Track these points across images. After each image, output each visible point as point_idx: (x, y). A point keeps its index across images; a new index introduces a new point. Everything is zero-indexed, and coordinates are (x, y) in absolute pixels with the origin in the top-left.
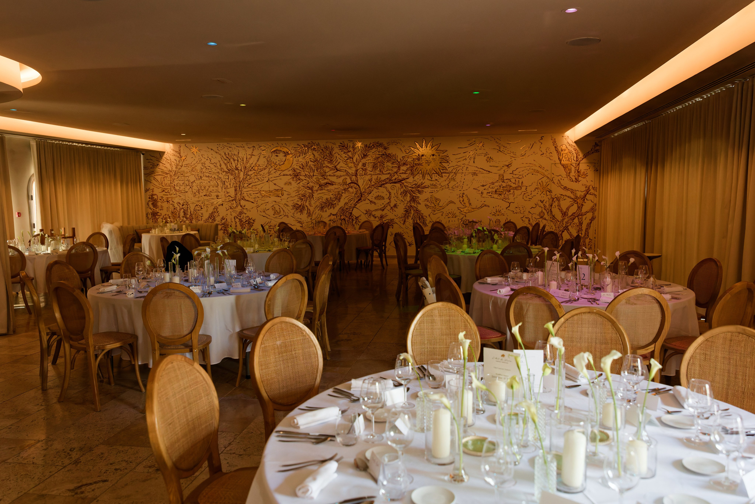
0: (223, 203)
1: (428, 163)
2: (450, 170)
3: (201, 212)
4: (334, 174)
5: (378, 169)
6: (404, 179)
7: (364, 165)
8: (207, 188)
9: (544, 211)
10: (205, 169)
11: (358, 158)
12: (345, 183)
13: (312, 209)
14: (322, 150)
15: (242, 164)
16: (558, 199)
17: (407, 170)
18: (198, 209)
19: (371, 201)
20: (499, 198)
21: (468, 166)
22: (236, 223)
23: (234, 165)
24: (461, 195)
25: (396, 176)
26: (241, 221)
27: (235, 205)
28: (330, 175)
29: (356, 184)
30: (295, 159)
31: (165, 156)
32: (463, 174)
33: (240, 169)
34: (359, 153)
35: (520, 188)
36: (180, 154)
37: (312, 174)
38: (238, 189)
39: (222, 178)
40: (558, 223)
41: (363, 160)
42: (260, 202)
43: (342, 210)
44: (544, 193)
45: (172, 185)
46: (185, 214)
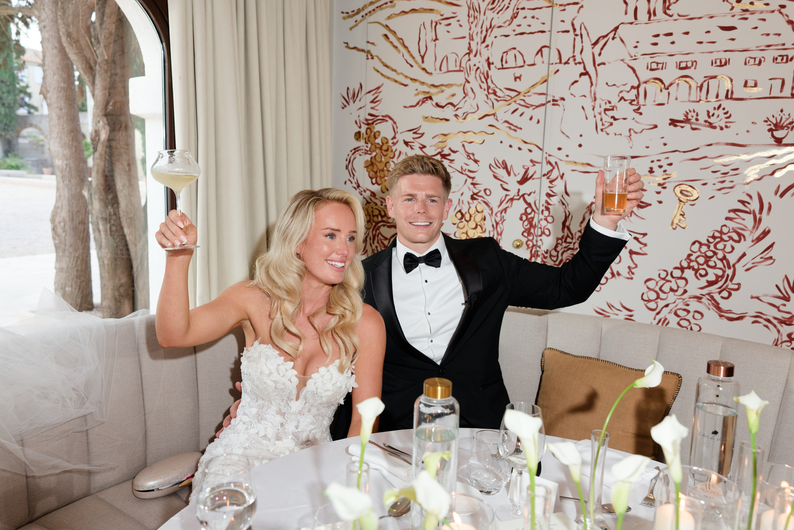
45: (480, 61)
46: (528, 232)
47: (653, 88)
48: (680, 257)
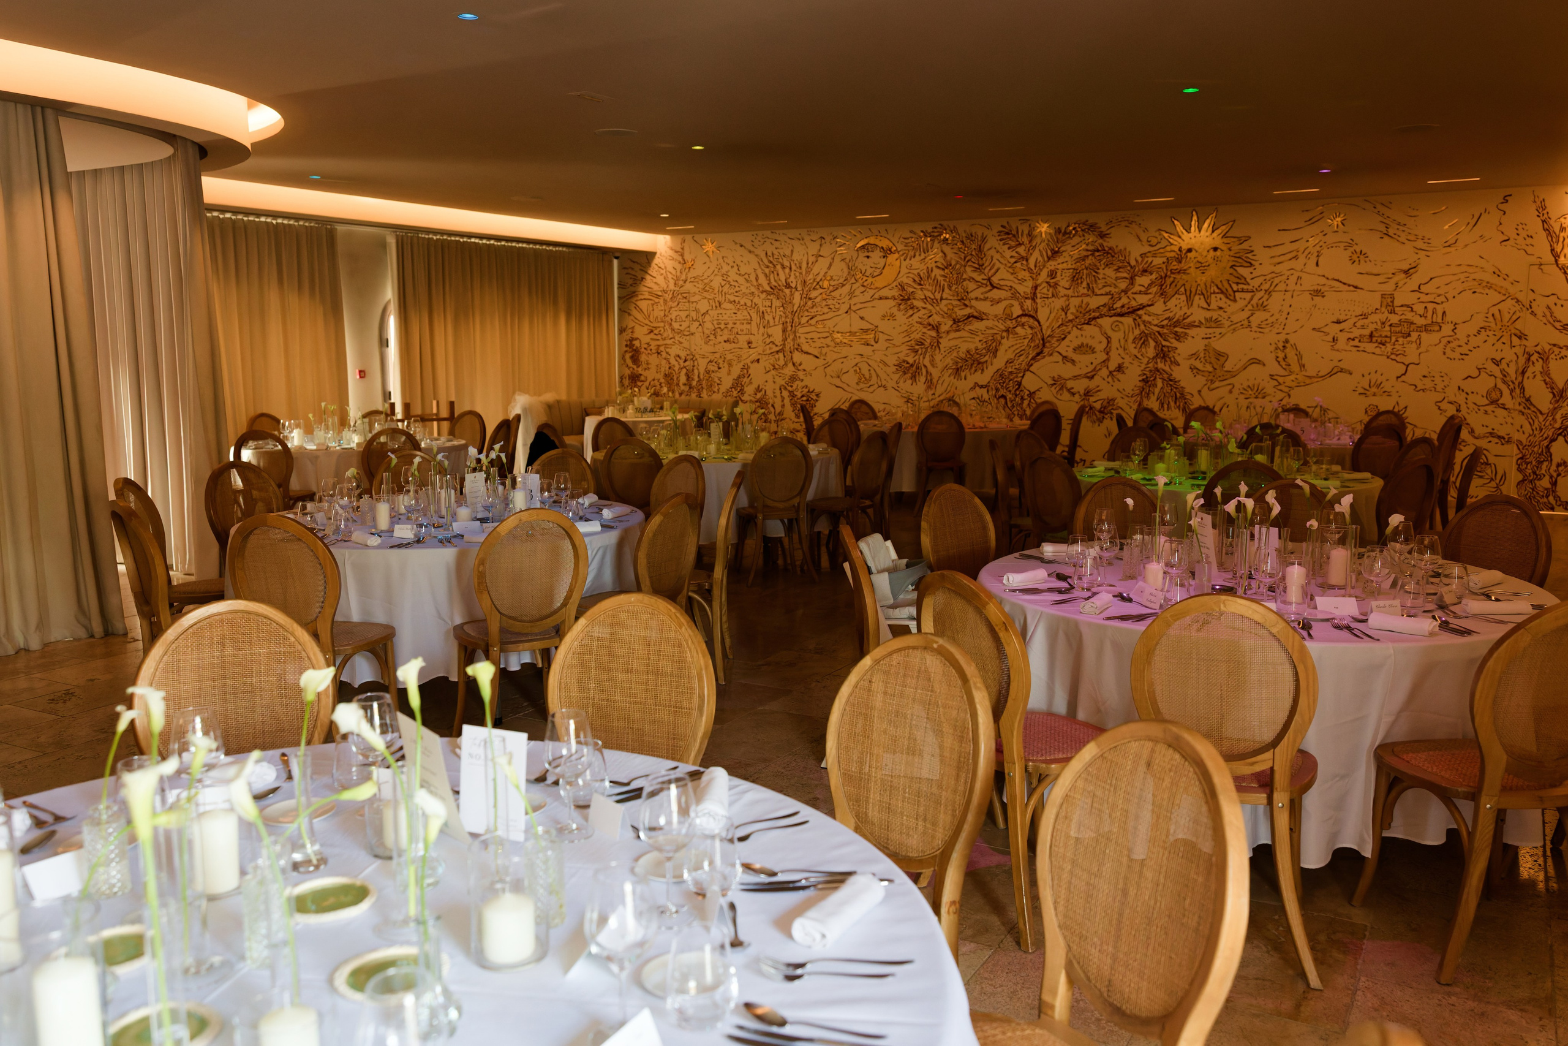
0: (760, 357)
1: (1202, 267)
2: (1255, 283)
3: (718, 375)
4: (986, 295)
5: (1084, 284)
6: (1143, 307)
7: (1052, 274)
8: (730, 326)
9: (1500, 385)
10: (728, 286)
11: (1040, 259)
12: (1009, 317)
13: (935, 373)
14: (962, 242)
15: (798, 274)
16: (1544, 357)
17: (1150, 285)
18: (713, 368)
19: (1065, 357)
20: (1378, 351)
21: (1300, 274)
22: (783, 399)
23: (782, 277)
24: (1281, 345)
25: (1124, 300)
26: (792, 395)
27: (781, 362)
28: (976, 298)
29: (1033, 317)
30: (904, 264)
31: (657, 260)
32: (1289, 294)
33: (793, 285)
34: (1041, 247)
35: (1437, 328)
36: (682, 255)
37: (938, 296)
38: (789, 328)
39: (760, 305)
40: (1541, 418)
41: (1051, 263)
42: (831, 357)
43: (1000, 375)
44: (1503, 340)
45: (668, 319)
46: (688, 380)
47: (718, 330)
48: (729, 385)
